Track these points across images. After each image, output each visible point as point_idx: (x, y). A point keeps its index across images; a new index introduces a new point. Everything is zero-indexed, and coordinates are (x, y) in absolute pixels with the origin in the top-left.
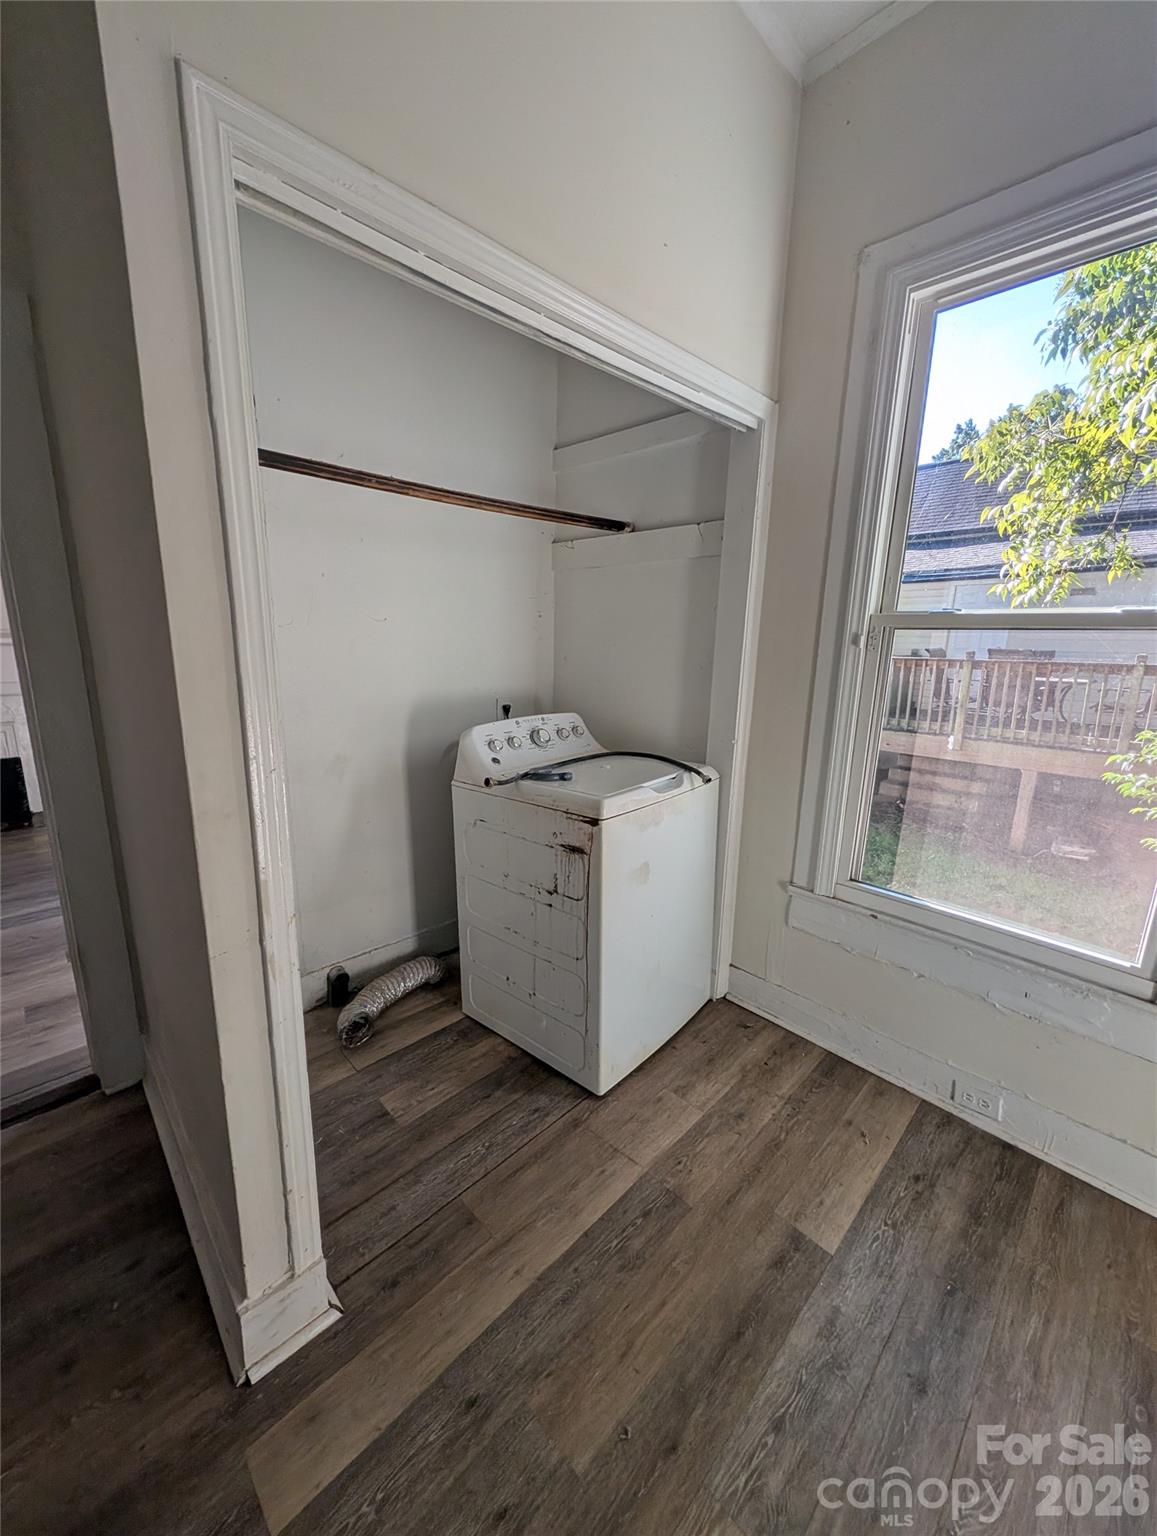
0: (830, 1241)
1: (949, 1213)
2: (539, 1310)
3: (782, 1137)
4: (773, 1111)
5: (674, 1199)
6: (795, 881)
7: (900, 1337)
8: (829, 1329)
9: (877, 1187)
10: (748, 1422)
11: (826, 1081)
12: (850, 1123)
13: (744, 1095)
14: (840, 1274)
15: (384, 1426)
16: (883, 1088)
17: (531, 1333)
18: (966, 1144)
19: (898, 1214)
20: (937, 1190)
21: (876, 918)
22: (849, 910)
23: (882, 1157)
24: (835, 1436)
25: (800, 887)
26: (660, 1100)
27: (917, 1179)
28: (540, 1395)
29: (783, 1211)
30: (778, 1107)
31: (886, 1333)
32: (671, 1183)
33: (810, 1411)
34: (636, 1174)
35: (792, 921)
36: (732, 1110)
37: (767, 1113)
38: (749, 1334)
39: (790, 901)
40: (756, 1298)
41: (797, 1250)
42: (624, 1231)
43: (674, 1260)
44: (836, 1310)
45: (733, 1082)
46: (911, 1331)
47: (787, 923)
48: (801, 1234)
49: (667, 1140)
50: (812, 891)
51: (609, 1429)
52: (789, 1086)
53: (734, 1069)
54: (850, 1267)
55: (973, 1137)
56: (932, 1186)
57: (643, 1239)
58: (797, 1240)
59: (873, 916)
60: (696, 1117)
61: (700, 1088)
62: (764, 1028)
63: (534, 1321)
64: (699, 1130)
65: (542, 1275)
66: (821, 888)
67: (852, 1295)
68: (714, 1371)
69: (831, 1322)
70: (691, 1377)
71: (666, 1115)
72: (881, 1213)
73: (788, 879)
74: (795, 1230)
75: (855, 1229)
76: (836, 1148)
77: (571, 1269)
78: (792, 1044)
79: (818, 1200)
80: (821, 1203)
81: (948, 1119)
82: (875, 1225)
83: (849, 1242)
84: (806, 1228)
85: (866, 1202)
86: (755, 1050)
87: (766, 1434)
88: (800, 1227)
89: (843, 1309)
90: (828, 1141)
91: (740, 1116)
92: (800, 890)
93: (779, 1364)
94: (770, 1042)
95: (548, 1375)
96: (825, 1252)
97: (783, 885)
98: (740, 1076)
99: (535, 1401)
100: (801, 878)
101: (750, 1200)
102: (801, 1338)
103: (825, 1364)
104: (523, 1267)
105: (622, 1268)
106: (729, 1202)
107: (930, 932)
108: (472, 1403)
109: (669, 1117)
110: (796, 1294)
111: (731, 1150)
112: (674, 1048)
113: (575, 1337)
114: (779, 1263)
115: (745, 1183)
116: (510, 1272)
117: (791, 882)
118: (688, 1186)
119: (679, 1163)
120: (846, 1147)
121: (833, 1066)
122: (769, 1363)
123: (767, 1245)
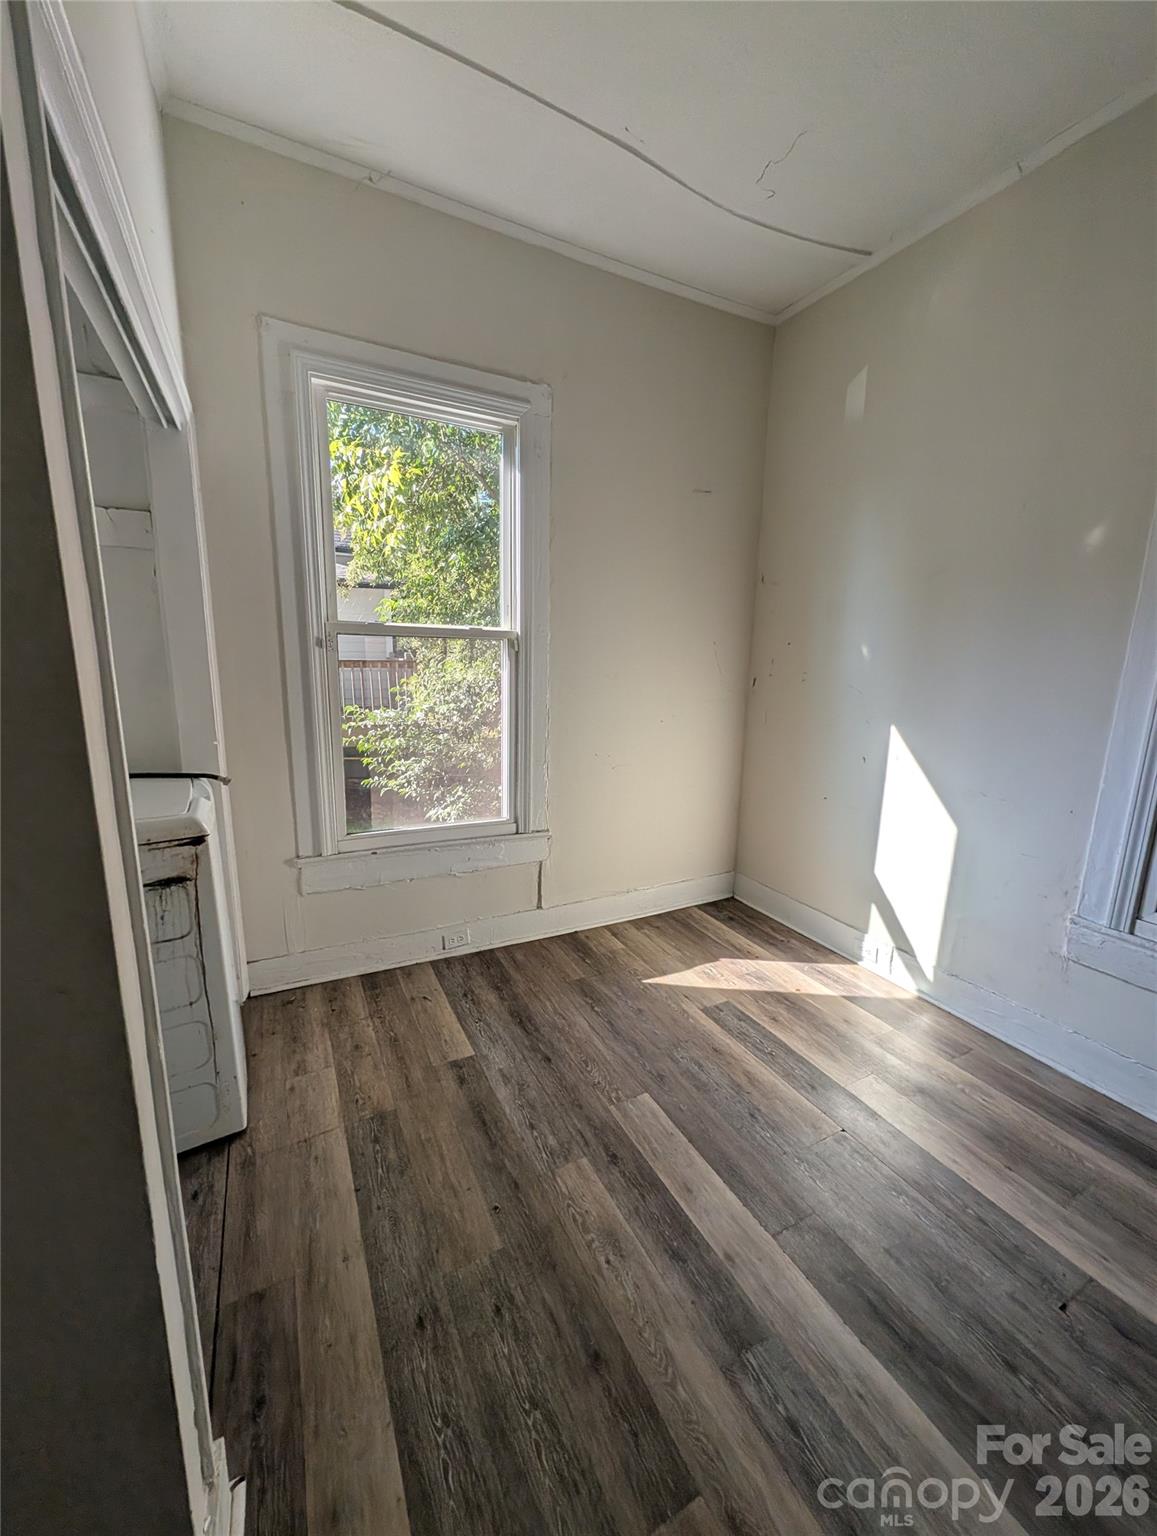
0: (468, 1051)
1: (489, 997)
2: (388, 1248)
3: (392, 1034)
4: (371, 1028)
5: (381, 1117)
6: (300, 854)
7: (526, 1052)
8: (506, 1079)
9: (457, 1013)
10: (523, 1139)
11: (378, 991)
12: (413, 999)
13: (342, 1036)
14: (485, 1057)
15: (389, 1418)
16: (408, 971)
17: (401, 1259)
18: (464, 965)
19: (476, 1015)
20: (476, 992)
21: (375, 853)
22: (356, 857)
23: (443, 999)
24: (548, 1104)
25: (307, 857)
26: (292, 1089)
27: (465, 995)
28: (446, 1260)
29: (435, 1060)
30: (371, 1024)
31: (521, 1057)
32: (367, 1114)
33: (533, 1107)
34: (340, 1135)
35: (305, 889)
36: (349, 1049)
37: (369, 1031)
38: (487, 1117)
39: (300, 873)
40: (471, 1103)
41: (461, 1068)
42: (376, 1161)
43: (420, 1136)
44: (500, 1070)
45: (327, 1036)
46: (526, 1047)
47: (301, 894)
48: (455, 1061)
49: (333, 1099)
50: (321, 855)
51: (489, 1219)
52: (361, 1010)
53: (317, 1030)
54: (485, 1051)
55: (465, 961)
56: (473, 992)
57: (392, 1150)
58: (456, 1065)
59: (373, 853)
60: (332, 1073)
61: (310, 1057)
62: (304, 994)
63: (394, 1253)
64: (343, 1075)
65: (362, 1237)
66: (328, 849)
67: (497, 1059)
68: (493, 1145)
69: (504, 1076)
70: (489, 1159)
71: (311, 1092)
72: (470, 1020)
73: (294, 855)
74: (450, 1063)
75: (469, 1037)
76: (422, 1015)
77: (375, 1211)
78: (334, 989)
79: (443, 1041)
80: (446, 1041)
81: (447, 961)
82: (474, 1027)
83: (474, 1045)
84: (453, 1057)
85: (461, 1024)
86: (316, 1009)
87: (532, 1133)
88: (450, 1060)
89: (501, 1067)
90: (414, 1015)
91: (357, 1047)
92: (307, 860)
93: (508, 1111)
94: (318, 998)
95: (437, 1251)
96: (471, 1057)
97: (289, 863)
98: (326, 1031)
99: (448, 1268)
100: (306, 849)
101: (417, 1074)
102: (503, 1093)
103: (520, 1090)
104: (345, 1251)
105: (402, 1173)
106: (408, 1086)
107: (413, 847)
108: (420, 1323)
109: (314, 1090)
110: (482, 1083)
111: (376, 1067)
112: (254, 1055)
113: (424, 1222)
114: (462, 1081)
115: (405, 1071)
116: (340, 1265)
117: (298, 857)
118: (378, 1103)
119: (357, 1101)
120: (426, 1011)
121: (371, 981)
122: (505, 1114)
123: (449, 1082)
